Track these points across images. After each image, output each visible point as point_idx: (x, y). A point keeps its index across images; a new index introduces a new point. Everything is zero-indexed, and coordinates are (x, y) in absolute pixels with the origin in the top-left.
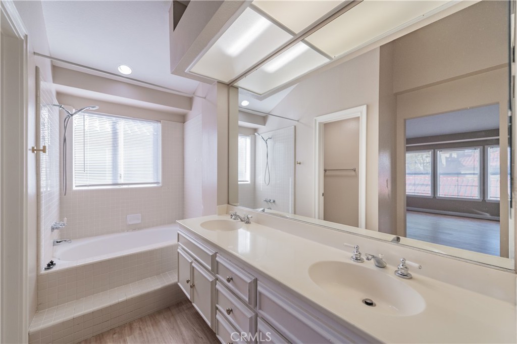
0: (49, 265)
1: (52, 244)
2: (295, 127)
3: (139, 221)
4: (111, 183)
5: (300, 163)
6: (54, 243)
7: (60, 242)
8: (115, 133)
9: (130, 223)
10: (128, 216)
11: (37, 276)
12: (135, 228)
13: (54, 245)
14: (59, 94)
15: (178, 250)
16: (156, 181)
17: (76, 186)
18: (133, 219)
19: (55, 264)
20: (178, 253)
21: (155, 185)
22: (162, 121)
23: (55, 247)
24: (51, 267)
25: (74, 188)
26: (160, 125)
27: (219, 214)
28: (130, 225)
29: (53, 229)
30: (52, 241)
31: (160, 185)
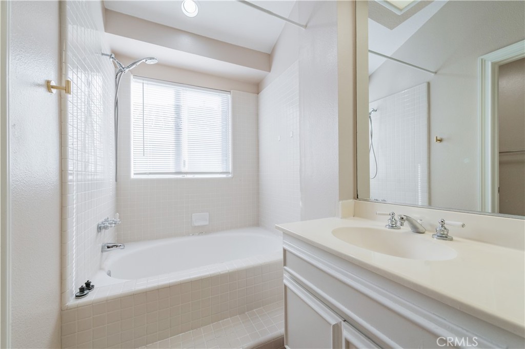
0: (82, 290)
1: (100, 250)
2: (429, 84)
3: (207, 223)
4: (173, 171)
5: (441, 141)
6: (103, 248)
7: (112, 247)
8: (178, 108)
9: (196, 224)
10: (193, 214)
11: (61, 310)
12: (202, 231)
13: (102, 252)
14: (116, 55)
15: (285, 282)
16: (225, 171)
17: (135, 174)
18: (200, 219)
19: (93, 286)
20: (286, 287)
21: (224, 176)
22: (232, 91)
23: (104, 253)
24: (86, 292)
25: (133, 176)
26: (229, 96)
27: (344, 217)
28: (195, 227)
29: (100, 229)
30: (100, 245)
31: (230, 176)
